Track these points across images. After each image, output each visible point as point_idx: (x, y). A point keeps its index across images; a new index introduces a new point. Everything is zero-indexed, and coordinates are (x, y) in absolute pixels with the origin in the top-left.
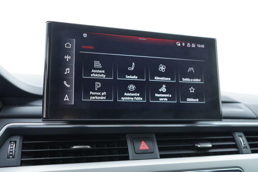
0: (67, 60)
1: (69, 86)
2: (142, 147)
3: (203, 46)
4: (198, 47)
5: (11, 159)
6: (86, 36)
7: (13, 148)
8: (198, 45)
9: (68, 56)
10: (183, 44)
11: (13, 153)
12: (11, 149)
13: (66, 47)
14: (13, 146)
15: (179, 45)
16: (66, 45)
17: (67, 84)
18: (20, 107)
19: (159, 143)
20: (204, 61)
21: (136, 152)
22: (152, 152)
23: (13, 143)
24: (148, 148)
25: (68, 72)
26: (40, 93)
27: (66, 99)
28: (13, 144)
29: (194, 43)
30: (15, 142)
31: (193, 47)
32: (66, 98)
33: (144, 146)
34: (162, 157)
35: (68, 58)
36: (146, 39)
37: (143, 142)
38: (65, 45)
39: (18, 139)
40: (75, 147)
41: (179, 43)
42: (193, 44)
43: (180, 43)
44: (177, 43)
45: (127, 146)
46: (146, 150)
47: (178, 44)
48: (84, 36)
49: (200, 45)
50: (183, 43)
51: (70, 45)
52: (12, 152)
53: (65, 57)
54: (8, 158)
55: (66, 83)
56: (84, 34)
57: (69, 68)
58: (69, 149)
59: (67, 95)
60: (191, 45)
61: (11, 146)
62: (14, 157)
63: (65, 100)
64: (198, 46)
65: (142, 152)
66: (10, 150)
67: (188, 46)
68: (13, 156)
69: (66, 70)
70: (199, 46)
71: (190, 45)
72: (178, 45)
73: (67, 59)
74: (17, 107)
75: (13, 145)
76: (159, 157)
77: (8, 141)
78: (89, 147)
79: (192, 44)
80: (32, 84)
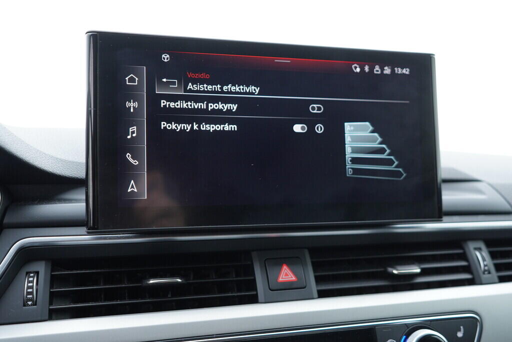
0: (132, 110)
1: (137, 163)
2: (284, 277)
3: (406, 71)
4: (398, 74)
5: (30, 308)
6: (167, 58)
7: (33, 286)
8: (396, 69)
9: (133, 103)
10: (367, 69)
11: (33, 296)
12: (29, 287)
13: (127, 83)
14: (32, 282)
15: (358, 70)
16: (129, 79)
17: (133, 158)
18: (42, 204)
19: (316, 267)
20: (408, 102)
21: (270, 287)
22: (303, 286)
23: (32, 275)
24: (294, 278)
25: (134, 135)
26: (80, 173)
27: (132, 189)
28: (33, 277)
29: (388, 66)
30: (37, 273)
31: (386, 74)
32: (132, 187)
33: (286, 275)
34: (323, 294)
35: (133, 106)
36: (289, 61)
37: (285, 267)
38: (127, 79)
39: (41, 267)
40: (151, 282)
41: (358, 66)
42: (386, 68)
43: (360, 67)
44: (353, 66)
45: (254, 274)
46: (291, 283)
47: (356, 68)
48: (164, 58)
49: (400, 69)
50: (366, 66)
51: (137, 79)
52: (31, 293)
53: (128, 104)
54: (24, 306)
55: (131, 157)
56: (163, 56)
57: (135, 127)
58: (140, 285)
59: (132, 182)
60: (382, 70)
61: (29, 282)
62: (35, 304)
63: (129, 190)
64: (396, 72)
65: (283, 287)
66: (27, 289)
67: (375, 72)
68: (33, 301)
69: (130, 131)
70: (399, 71)
71: (379, 70)
72: (355, 71)
73: (132, 108)
74: (37, 204)
75: (34, 279)
76: (315, 294)
77: (23, 272)
78: (179, 280)
79: (385, 66)
80: (63, 157)
